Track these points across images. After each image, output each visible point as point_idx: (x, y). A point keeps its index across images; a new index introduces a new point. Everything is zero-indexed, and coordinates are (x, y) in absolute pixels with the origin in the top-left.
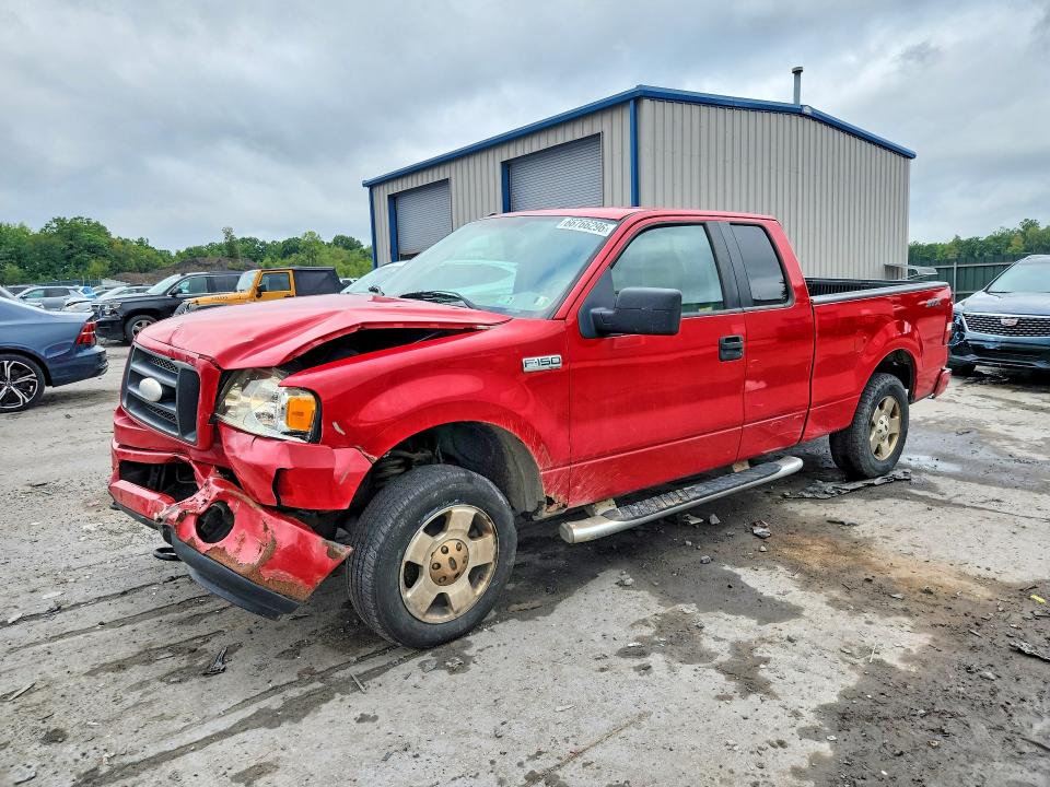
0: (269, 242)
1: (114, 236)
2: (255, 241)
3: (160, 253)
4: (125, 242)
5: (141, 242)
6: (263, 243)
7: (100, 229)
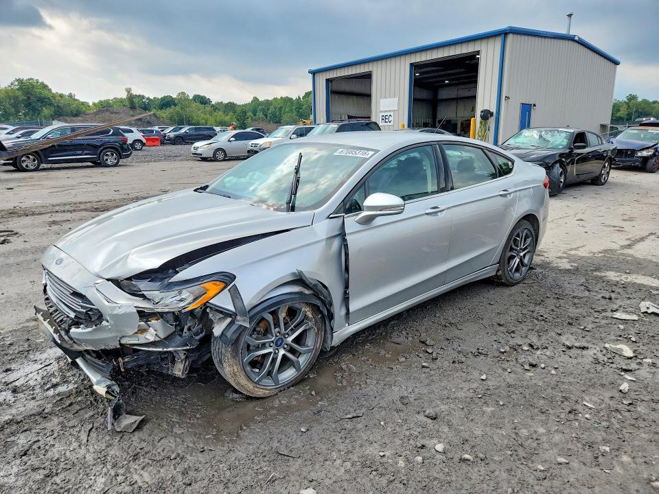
0: (152, 97)
1: (54, 91)
2: (143, 97)
3: (83, 103)
4: (61, 96)
5: (70, 96)
6: (148, 99)
7: (45, 87)
